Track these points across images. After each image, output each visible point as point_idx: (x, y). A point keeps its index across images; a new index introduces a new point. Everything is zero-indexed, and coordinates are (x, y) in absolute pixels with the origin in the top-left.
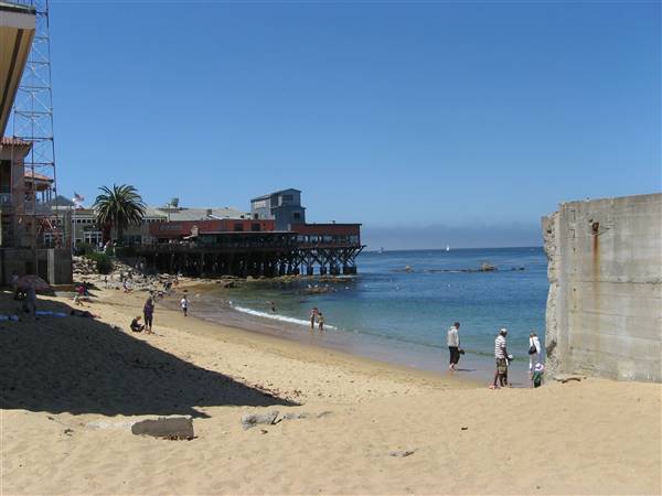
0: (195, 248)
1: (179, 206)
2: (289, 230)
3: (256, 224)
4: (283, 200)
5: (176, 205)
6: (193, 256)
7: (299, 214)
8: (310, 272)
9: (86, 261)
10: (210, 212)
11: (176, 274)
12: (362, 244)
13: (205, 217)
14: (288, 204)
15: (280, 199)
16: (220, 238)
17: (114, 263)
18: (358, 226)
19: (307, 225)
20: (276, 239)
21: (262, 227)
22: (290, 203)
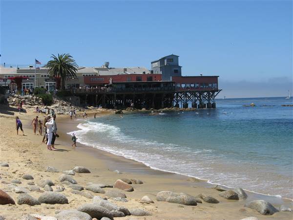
0: (111, 91)
1: (109, 67)
2: (171, 80)
3: (150, 77)
4: (167, 61)
5: (107, 66)
6: (109, 96)
7: (178, 70)
8: (186, 106)
9: (35, 97)
10: (125, 70)
11: (98, 107)
12: (219, 89)
13: (122, 73)
14: (170, 64)
15: (166, 61)
16: (128, 85)
17: (55, 100)
18: (216, 77)
19: (183, 77)
20: (162, 85)
21: (154, 79)
22: (171, 63)
